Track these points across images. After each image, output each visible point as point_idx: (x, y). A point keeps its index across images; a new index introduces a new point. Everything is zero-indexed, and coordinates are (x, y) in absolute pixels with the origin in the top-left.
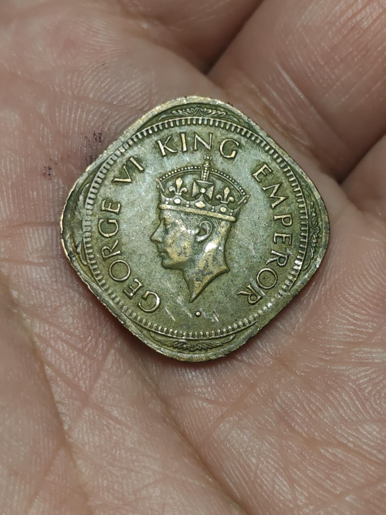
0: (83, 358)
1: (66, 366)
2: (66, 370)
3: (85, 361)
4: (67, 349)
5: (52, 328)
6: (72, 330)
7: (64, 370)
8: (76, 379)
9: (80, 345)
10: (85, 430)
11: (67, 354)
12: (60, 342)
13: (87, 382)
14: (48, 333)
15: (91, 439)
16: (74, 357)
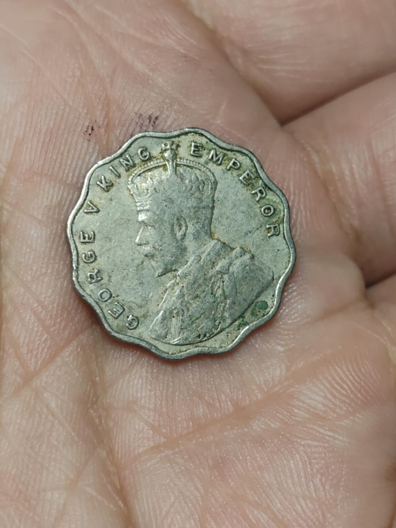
0: (46, 336)
1: (25, 338)
2: (23, 343)
3: (46, 340)
4: (32, 321)
5: (27, 294)
6: (46, 303)
7: (22, 341)
8: (29, 356)
9: (48, 322)
10: (16, 409)
11: (31, 327)
12: (29, 312)
13: (40, 362)
14: (21, 298)
15: (18, 421)
16: (37, 331)
